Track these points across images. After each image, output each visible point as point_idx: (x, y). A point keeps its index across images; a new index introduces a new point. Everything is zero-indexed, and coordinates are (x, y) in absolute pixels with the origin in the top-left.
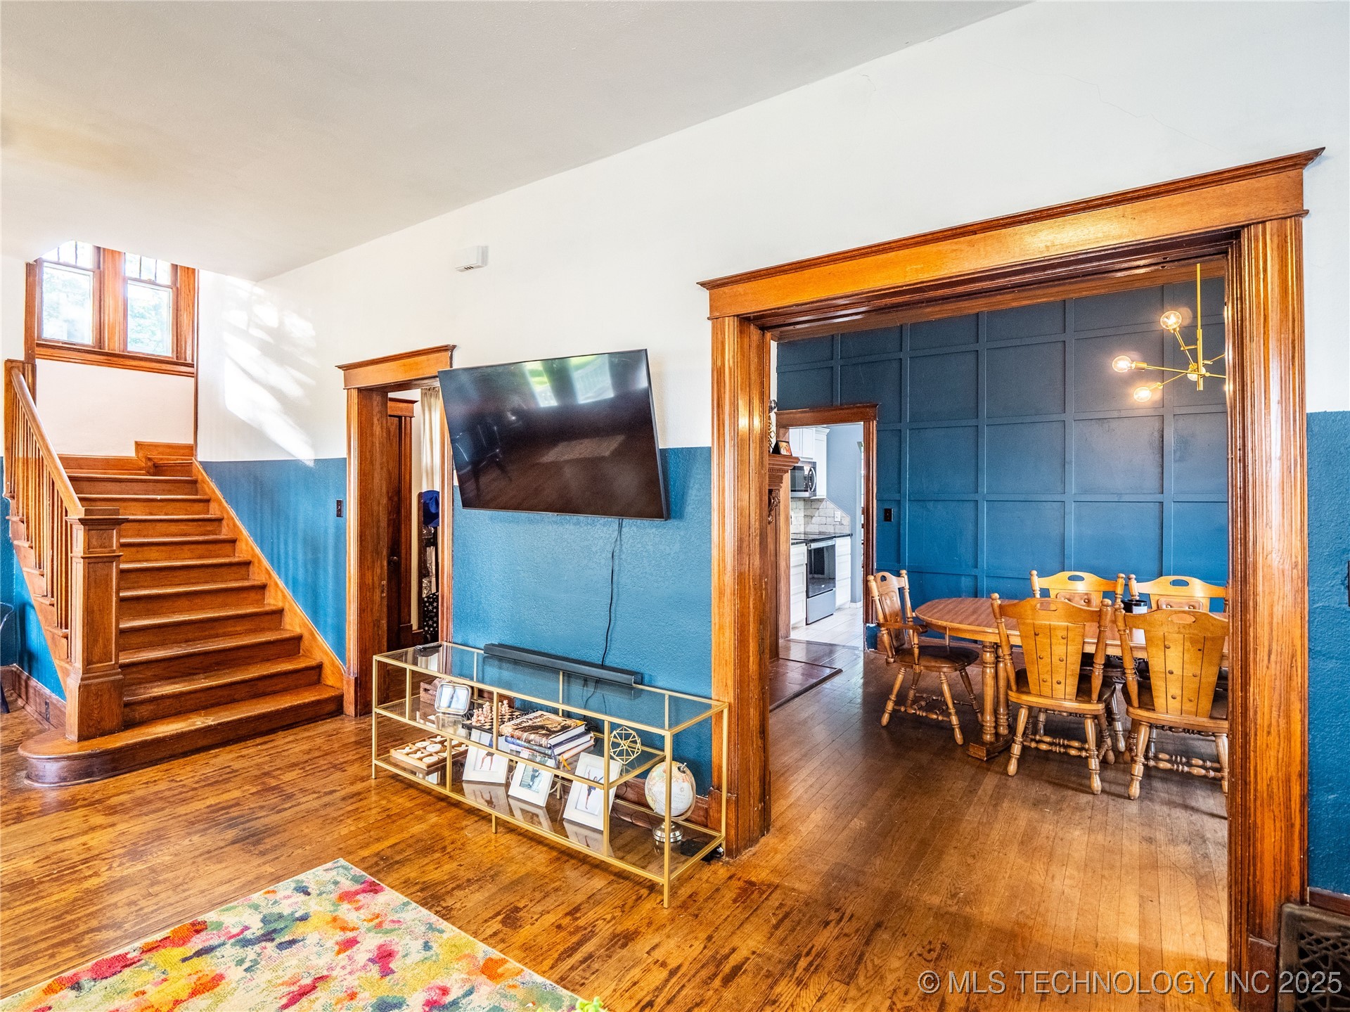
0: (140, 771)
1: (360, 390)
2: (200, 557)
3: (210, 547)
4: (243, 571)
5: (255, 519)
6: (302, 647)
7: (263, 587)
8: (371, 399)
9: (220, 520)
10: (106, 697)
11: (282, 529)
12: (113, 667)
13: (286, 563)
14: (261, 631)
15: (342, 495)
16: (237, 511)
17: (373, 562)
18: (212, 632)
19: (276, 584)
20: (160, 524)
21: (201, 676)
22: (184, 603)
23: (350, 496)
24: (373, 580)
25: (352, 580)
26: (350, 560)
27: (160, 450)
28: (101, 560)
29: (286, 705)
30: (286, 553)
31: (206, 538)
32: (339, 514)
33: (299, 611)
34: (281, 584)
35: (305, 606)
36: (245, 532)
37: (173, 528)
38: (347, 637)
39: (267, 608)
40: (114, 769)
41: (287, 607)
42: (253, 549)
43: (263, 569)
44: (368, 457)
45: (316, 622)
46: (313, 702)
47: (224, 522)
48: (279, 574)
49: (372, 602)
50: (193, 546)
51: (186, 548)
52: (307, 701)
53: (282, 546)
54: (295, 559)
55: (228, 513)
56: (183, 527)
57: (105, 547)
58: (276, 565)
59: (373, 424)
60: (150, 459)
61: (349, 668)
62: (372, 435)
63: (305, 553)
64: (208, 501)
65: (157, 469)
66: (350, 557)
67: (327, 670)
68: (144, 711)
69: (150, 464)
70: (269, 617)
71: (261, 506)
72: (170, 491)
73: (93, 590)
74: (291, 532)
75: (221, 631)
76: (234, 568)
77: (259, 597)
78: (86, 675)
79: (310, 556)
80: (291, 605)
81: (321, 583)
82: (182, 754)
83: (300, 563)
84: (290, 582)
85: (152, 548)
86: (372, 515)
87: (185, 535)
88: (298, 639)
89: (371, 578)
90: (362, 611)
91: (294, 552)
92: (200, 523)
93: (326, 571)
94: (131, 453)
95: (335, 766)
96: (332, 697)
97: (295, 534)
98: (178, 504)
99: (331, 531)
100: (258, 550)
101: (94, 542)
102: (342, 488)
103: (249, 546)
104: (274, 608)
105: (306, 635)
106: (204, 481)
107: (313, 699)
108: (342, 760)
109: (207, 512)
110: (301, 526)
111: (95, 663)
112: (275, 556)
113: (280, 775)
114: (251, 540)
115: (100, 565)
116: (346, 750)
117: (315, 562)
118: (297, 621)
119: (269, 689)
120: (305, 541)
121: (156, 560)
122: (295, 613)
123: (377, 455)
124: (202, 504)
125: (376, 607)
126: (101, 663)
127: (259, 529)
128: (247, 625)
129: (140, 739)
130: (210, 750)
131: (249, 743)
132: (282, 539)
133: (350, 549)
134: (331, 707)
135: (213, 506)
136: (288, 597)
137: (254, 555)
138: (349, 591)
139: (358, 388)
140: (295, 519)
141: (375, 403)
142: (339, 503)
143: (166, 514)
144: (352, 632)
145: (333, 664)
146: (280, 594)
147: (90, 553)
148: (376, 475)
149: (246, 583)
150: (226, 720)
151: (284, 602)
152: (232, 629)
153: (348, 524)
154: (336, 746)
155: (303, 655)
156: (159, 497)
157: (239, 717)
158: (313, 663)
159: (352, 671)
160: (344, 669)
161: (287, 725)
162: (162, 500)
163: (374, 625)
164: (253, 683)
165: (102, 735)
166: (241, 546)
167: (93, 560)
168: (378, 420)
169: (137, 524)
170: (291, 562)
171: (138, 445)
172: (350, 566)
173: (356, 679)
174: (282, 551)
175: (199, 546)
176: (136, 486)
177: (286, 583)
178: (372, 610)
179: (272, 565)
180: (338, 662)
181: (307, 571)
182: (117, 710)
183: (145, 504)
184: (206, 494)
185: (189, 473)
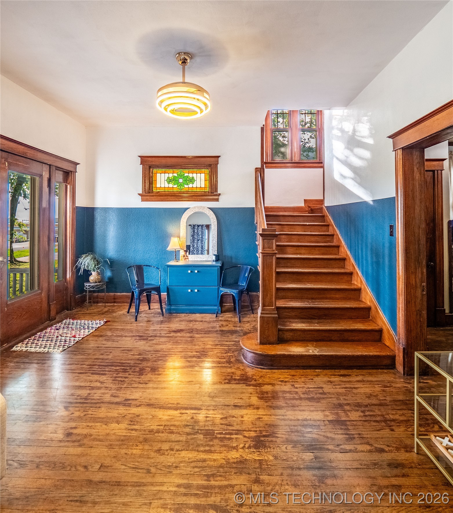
0: (282, 371)
1: (403, 149)
2: (323, 254)
3: (327, 249)
4: (342, 263)
5: (348, 235)
6: (370, 315)
7: (351, 274)
8: (412, 154)
9: (333, 235)
10: (270, 325)
11: (360, 242)
12: (273, 310)
13: (362, 262)
14: (349, 299)
15: (393, 222)
16: (340, 231)
17: (416, 269)
18: (324, 296)
19: (357, 273)
20: (307, 237)
21: (316, 321)
22: (313, 277)
23: (398, 222)
24: (416, 281)
25: (400, 280)
26: (399, 266)
27: (314, 202)
28: (268, 255)
29: (359, 354)
30: (362, 256)
31: (325, 244)
32: (392, 234)
33: (369, 292)
34: (360, 274)
35: (373, 290)
36: (343, 243)
37: (313, 239)
38: (398, 317)
39: (352, 287)
40: (272, 365)
41: (363, 287)
42: (346, 252)
43: (351, 263)
44: (411, 195)
45: (379, 302)
46: (375, 356)
47: (335, 236)
48: (359, 267)
49: (416, 297)
50: (321, 248)
51: (317, 249)
52: (371, 354)
53: (360, 252)
54: (366, 260)
55: (336, 231)
56: (316, 238)
57: (270, 248)
58: (357, 262)
59: (413, 172)
60: (309, 207)
61: (399, 339)
62: (413, 179)
63: (372, 258)
64: (328, 226)
65: (312, 211)
66: (399, 263)
67: (385, 335)
68: (288, 335)
69: (310, 209)
70: (353, 292)
71: (350, 229)
72: (313, 220)
73: (265, 270)
74: (364, 244)
75: (328, 296)
76: (338, 261)
77: (349, 279)
78: (263, 312)
79: (374, 260)
80: (365, 287)
81: (381, 278)
82: (302, 366)
83: (370, 262)
84: (364, 273)
85: (303, 248)
86: (415, 235)
87: (318, 242)
88: (369, 309)
89: (414, 280)
90: (408, 303)
91: (366, 256)
92: (324, 236)
93: (384, 270)
94: (302, 204)
95: (385, 421)
96: (388, 356)
97: (366, 246)
98: (316, 227)
99: (387, 245)
100: (349, 253)
101: (266, 246)
102: (393, 217)
103: (345, 251)
104: (356, 287)
105: (373, 308)
106: (327, 216)
107: (375, 354)
108: (392, 417)
109: (328, 231)
110: (369, 240)
111: (266, 307)
112: (357, 257)
113: (349, 411)
114: (345, 247)
115: (268, 257)
116: (395, 407)
117: (378, 263)
118: (368, 298)
119: (351, 338)
120: (372, 249)
121: (304, 254)
122: (367, 293)
123: (417, 194)
124: (326, 227)
125: (418, 301)
126: (269, 307)
127: (349, 241)
128: (341, 295)
129: (282, 353)
130: (316, 369)
131: (337, 372)
132: (360, 248)
133: (399, 259)
134: (387, 362)
135: (330, 228)
136: (363, 282)
137: (347, 255)
138: (399, 287)
139: (402, 148)
140: (367, 236)
141: (415, 157)
142: (391, 227)
143: (311, 232)
144: (401, 315)
145: (389, 332)
146: (359, 278)
147: (264, 251)
148: (416, 207)
149: (342, 271)
150: (324, 354)
151: (361, 285)
152: (334, 296)
153: (397, 241)
154: (388, 398)
155: (371, 320)
156: (308, 224)
157: (331, 354)
158: (377, 328)
159: (401, 342)
160: (396, 338)
161: (360, 366)
162: (309, 225)
163: (417, 314)
164: (341, 332)
165: (270, 344)
166: (341, 249)
167: (265, 254)
168: (418, 169)
169: (298, 236)
170: (364, 262)
171: (306, 201)
172: (399, 269)
173: (404, 349)
174: (360, 255)
175: (323, 248)
176: (301, 219)
177: (363, 274)
178: (415, 303)
179: (355, 261)
180: (392, 332)
181: (373, 268)
182: (276, 333)
183: (302, 227)
184: (327, 222)
185: (322, 212)
